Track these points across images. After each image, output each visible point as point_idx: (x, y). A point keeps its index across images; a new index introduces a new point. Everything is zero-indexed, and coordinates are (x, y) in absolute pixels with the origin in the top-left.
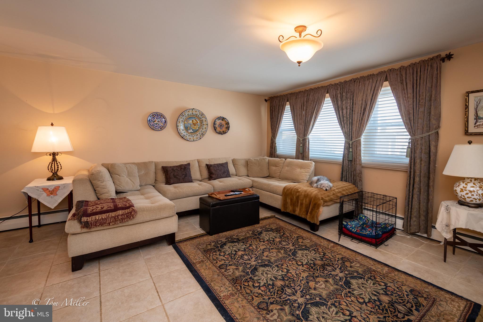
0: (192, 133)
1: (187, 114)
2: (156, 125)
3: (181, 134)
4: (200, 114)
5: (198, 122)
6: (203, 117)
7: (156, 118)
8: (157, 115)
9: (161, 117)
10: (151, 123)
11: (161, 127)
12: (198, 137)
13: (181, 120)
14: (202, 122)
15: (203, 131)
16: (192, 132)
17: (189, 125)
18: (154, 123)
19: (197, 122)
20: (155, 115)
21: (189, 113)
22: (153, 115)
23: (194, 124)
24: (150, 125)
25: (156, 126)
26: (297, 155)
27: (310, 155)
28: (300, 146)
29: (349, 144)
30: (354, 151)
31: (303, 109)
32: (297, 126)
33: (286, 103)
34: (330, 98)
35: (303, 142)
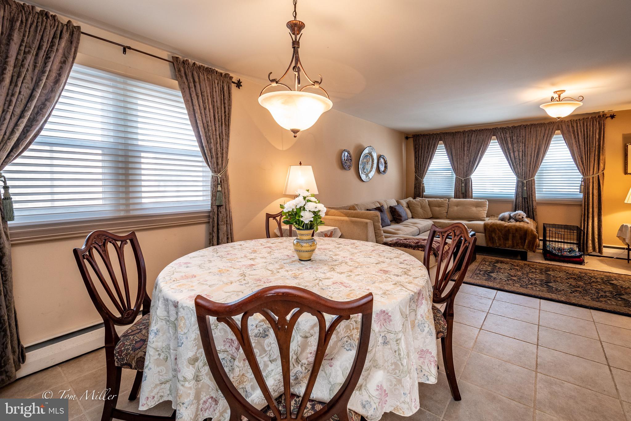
3: (360, 174)
11: (348, 167)
14: (373, 161)
16: (366, 171)
19: (370, 161)
23: (368, 163)
26: (458, 194)
27: (473, 195)
28: (462, 186)
29: (523, 183)
30: (528, 189)
31: (463, 150)
32: (456, 166)
33: (438, 142)
34: (498, 140)
35: (465, 181)
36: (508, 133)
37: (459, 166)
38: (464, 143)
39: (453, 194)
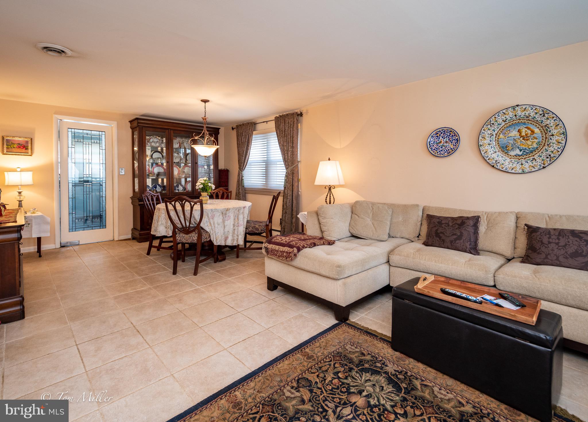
0: (519, 156)
1: (501, 121)
2: (441, 147)
3: (488, 161)
4: (536, 113)
5: (537, 130)
6: (548, 119)
7: (442, 137)
8: (444, 131)
9: (450, 134)
10: (433, 146)
11: (449, 151)
12: (534, 163)
13: (487, 133)
14: (547, 130)
15: (552, 149)
16: (520, 153)
17: (510, 140)
18: (438, 146)
19: (533, 132)
20: (440, 133)
21: (507, 117)
22: (437, 133)
23: (525, 138)
24: (430, 150)
25: (441, 151)
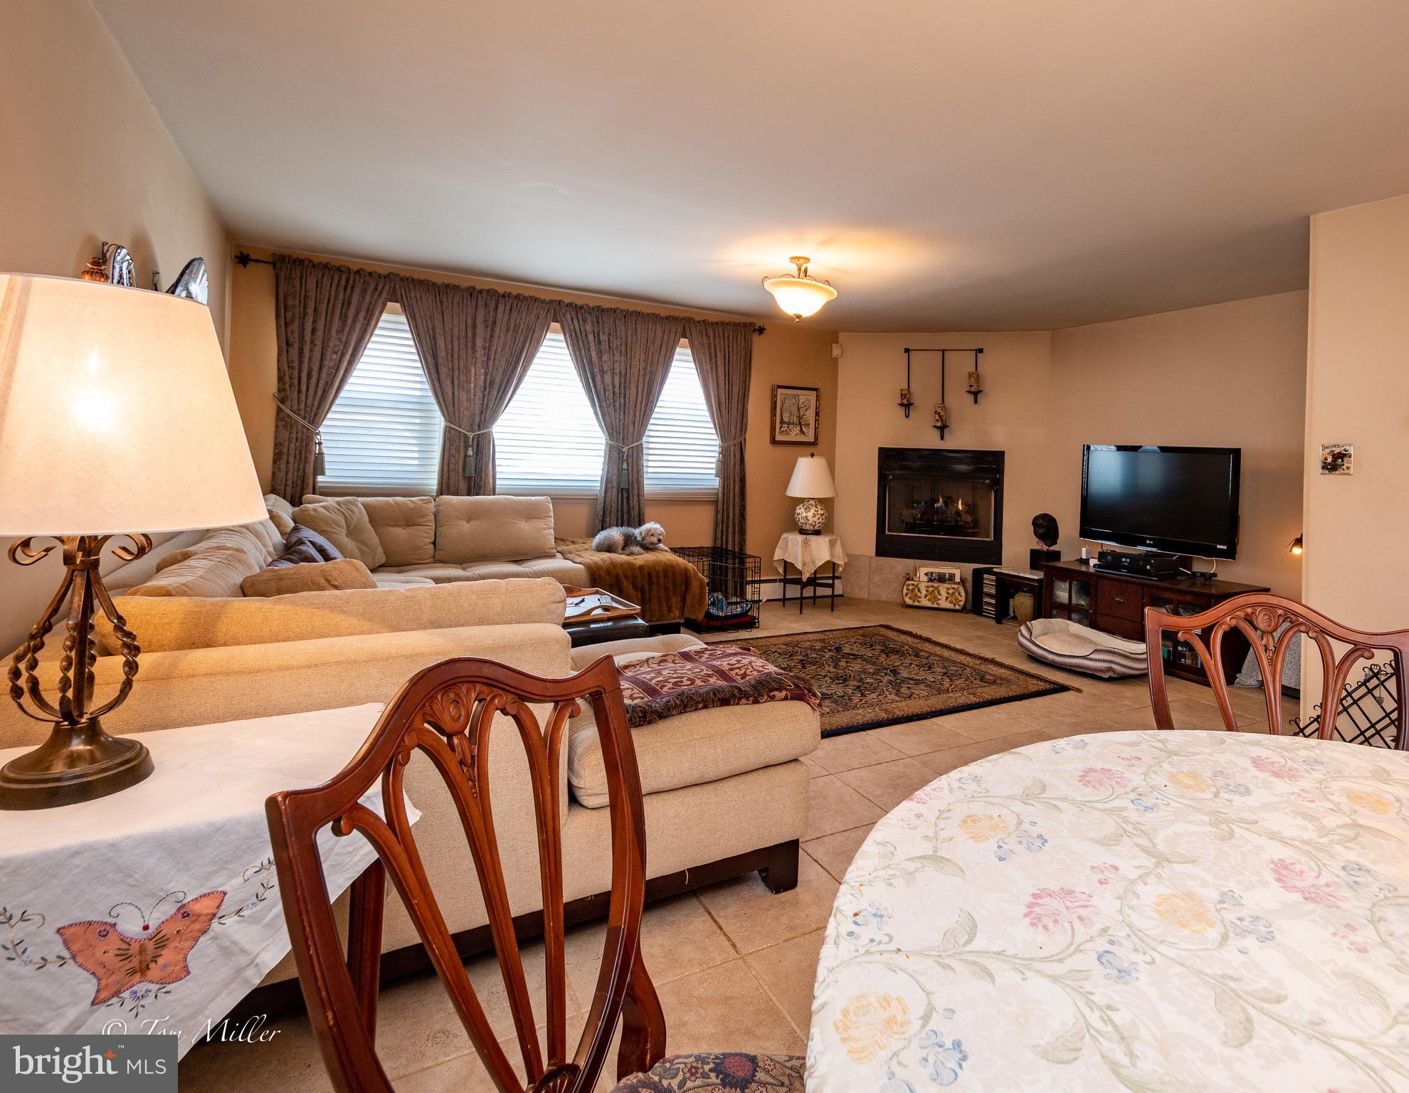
26: (452, 482)
27: (498, 482)
28: (466, 456)
29: (620, 453)
30: (630, 467)
31: (470, 344)
32: (450, 392)
33: (384, 305)
34: (565, 334)
35: (475, 442)
36: (589, 321)
37: (456, 393)
38: (474, 327)
39: (433, 482)
